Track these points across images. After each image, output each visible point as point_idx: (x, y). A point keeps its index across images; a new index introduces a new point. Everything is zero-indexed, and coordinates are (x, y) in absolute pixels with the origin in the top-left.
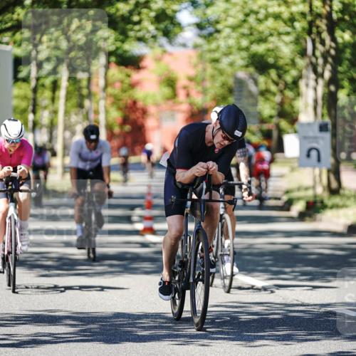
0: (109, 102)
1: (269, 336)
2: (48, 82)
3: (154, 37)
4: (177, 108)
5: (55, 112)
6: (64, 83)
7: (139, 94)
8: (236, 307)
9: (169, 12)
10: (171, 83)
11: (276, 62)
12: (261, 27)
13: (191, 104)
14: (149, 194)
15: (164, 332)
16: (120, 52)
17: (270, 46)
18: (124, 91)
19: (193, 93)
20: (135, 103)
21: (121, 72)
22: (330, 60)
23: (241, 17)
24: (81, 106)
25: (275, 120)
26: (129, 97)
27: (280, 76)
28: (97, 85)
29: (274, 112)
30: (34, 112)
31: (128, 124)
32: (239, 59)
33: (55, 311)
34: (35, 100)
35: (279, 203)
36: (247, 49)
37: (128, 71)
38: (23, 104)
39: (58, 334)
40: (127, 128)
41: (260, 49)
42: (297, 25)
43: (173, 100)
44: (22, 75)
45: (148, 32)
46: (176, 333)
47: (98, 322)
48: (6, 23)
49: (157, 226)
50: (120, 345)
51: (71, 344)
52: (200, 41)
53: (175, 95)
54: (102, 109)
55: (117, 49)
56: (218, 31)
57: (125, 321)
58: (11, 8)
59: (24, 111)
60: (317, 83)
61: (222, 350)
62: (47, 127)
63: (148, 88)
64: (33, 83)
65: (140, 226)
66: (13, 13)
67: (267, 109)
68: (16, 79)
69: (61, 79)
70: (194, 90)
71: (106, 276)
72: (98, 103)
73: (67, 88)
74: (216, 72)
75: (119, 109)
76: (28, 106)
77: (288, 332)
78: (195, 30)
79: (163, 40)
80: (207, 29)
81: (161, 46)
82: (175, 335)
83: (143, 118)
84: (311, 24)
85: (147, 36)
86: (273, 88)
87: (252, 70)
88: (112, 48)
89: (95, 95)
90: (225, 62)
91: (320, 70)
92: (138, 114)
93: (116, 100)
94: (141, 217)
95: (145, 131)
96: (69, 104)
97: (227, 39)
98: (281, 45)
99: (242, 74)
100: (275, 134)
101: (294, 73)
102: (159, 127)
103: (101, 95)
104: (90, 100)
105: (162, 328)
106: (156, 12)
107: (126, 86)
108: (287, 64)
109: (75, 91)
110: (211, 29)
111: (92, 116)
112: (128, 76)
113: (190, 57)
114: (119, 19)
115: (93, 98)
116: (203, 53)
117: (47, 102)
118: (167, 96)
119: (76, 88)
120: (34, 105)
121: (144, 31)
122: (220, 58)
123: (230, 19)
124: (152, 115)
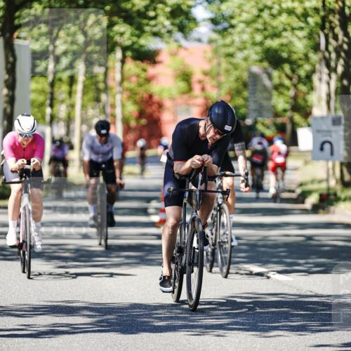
0: (125, 96)
1: (283, 326)
2: (65, 76)
3: (170, 32)
4: (191, 102)
5: (72, 106)
6: (81, 78)
7: (155, 88)
9: (184, 7)
10: (186, 77)
11: (289, 56)
12: (275, 23)
13: (206, 98)
15: (180, 323)
16: (136, 46)
17: (284, 41)
18: (140, 85)
19: (208, 87)
20: (151, 96)
21: (137, 67)
22: (343, 54)
23: (255, 12)
24: (98, 100)
25: (289, 114)
26: (145, 91)
27: (293, 71)
28: (114, 79)
29: (288, 106)
30: (51, 106)
31: (144, 118)
32: (254, 54)
33: (73, 302)
34: (52, 94)
35: (294, 196)
36: (261, 44)
37: (144, 65)
38: (41, 98)
39: (76, 324)
40: (143, 121)
41: (274, 43)
42: (310, 20)
43: (189, 95)
45: (164, 26)
46: (192, 323)
47: (115, 312)
50: (137, 335)
51: (89, 334)
52: (215, 36)
53: (190, 89)
54: (118, 103)
55: (134, 43)
56: (232, 26)
57: (142, 312)
58: (28, 3)
59: (42, 105)
60: (330, 78)
61: (237, 340)
62: (64, 121)
63: (164, 82)
64: (50, 78)
65: (156, 219)
67: (280, 103)
69: (78, 73)
70: (209, 84)
72: (114, 97)
73: (84, 82)
74: (230, 67)
75: (135, 103)
76: (46, 100)
77: (302, 323)
78: (210, 25)
79: (179, 35)
80: (221, 24)
81: (176, 41)
83: (159, 112)
84: (324, 19)
85: (163, 31)
86: (287, 82)
87: (266, 64)
88: (128, 43)
89: (112, 89)
90: (240, 55)
91: (333, 64)
92: (154, 108)
93: (132, 94)
94: (157, 209)
95: (161, 124)
96: (86, 98)
97: (241, 34)
98: (295, 40)
99: (256, 69)
100: (289, 127)
101: (307, 67)
102: (174, 121)
103: (118, 89)
104: (107, 94)
105: (179, 318)
106: (171, 7)
107: (141, 80)
108: (300, 59)
109: (91, 85)
110: (226, 25)
111: (109, 110)
112: (145, 70)
113: (205, 52)
114: (135, 15)
115: (109, 92)
116: (217, 47)
117: (64, 96)
118: (183, 90)
119: (93, 82)
120: (52, 99)
121: (160, 26)
122: (234, 53)
123: (244, 14)
124: (168, 109)
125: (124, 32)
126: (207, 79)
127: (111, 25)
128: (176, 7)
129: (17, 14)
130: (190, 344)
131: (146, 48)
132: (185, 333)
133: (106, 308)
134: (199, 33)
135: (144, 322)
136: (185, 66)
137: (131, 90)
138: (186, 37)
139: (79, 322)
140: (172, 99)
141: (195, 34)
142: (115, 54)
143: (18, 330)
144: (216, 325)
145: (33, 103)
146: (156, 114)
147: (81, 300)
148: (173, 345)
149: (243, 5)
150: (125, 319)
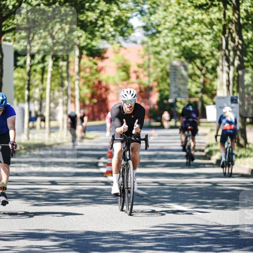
0: (81, 83)
1: (196, 248)
2: (39, 67)
3: (113, 36)
4: (129, 86)
5: (44, 89)
6: (50, 69)
7: (103, 76)
8: (173, 227)
9: (124, 18)
10: (125, 69)
11: (199, 54)
12: (189, 30)
13: (140, 84)
15: (122, 245)
16: (90, 46)
17: (197, 42)
18: (92, 74)
19: (141, 76)
20: (100, 82)
21: (90, 60)
22: (238, 53)
23: (176, 22)
24: (62, 85)
25: (200, 95)
26: (96, 78)
27: (203, 64)
28: (74, 70)
29: (199, 90)
30: (29, 89)
31: (95, 98)
32: (174, 52)
33: (44, 230)
34: (29, 81)
35: (203, 154)
36: (179, 44)
37: (96, 60)
38: (21, 84)
39: (46, 246)
40: (95, 101)
41: (189, 44)
42: (214, 27)
43: (128, 81)
44: (19, 63)
45: (110, 32)
46: (130, 245)
47: (75, 238)
48: (9, 26)
52: (146, 39)
53: (129, 77)
54: (77, 87)
55: (88, 44)
56: (159, 32)
57: (94, 237)
59: (22, 88)
60: (229, 69)
62: (38, 101)
63: (110, 72)
64: (28, 68)
65: (104, 170)
66: (13, 20)
67: (194, 87)
68: (16, 66)
69: (48, 65)
71: (80, 205)
72: (74, 83)
73: (51, 72)
74: (157, 62)
75: (89, 87)
76: (24, 85)
77: (209, 245)
78: (143, 31)
79: (120, 38)
80: (151, 31)
81: (119, 43)
82: (129, 247)
83: (106, 94)
84: (225, 27)
85: (109, 35)
86: (198, 72)
87: (183, 59)
88: (85, 44)
89: (72, 77)
90: (164, 53)
91: (231, 60)
92: (103, 91)
93: (87, 81)
94: (104, 163)
95: (107, 102)
96: (53, 84)
97: (165, 38)
98: (204, 41)
99: (176, 63)
100: (200, 105)
101: (213, 61)
102: (117, 100)
103: (78, 77)
104: (68, 80)
105: (120, 242)
106: (114, 18)
107: (93, 71)
108: (208, 55)
109: (57, 74)
110: (154, 31)
111: (70, 92)
112: (96, 64)
113: (139, 51)
114: (89, 24)
115: (70, 79)
116: (148, 47)
117: (38, 82)
118: (123, 78)
119: (58, 72)
120: (29, 85)
121: (106, 32)
122: (160, 51)
123: (167, 23)
124: (112, 92)
125: (80, 36)
126: (140, 70)
128: (117, 18)
129: (4, 23)
131: (97, 48)
133: (68, 235)
134: (134, 36)
135: (96, 245)
136: (126, 60)
137: (86, 78)
138: (125, 40)
139: (49, 245)
140: (116, 84)
141: (131, 38)
142: (74, 51)
144: (148, 247)
145: (15, 87)
146: (104, 96)
147: (50, 229)
149: (167, 16)
150: (82, 242)
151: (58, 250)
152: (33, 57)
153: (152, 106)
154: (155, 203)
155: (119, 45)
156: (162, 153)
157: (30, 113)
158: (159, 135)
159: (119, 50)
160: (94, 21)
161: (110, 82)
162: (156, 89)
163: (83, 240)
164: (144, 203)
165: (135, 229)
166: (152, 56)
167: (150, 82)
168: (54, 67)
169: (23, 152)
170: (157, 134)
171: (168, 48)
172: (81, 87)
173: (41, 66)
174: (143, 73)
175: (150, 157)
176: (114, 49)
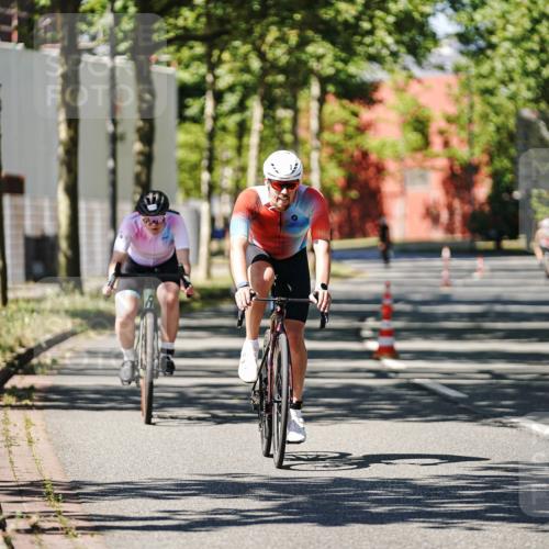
0: (325, 155)
2: (232, 122)
3: (394, 54)
4: (428, 164)
5: (243, 169)
6: (256, 125)
7: (371, 142)
9: (416, 15)
10: (420, 125)
13: (451, 159)
14: (387, 296)
15: (411, 508)
16: (343, 76)
18: (348, 137)
19: (454, 142)
20: (365, 154)
21: (344, 107)
23: (528, 25)
26: (357, 146)
28: (308, 128)
30: (210, 169)
31: (355, 189)
32: (524, 89)
33: (244, 475)
34: (211, 150)
36: (537, 73)
37: (355, 107)
38: (193, 157)
39: (248, 511)
40: (354, 194)
43: (424, 152)
44: (191, 112)
45: (385, 45)
46: (430, 509)
47: (310, 492)
48: (167, 32)
49: (399, 346)
50: (343, 528)
51: (269, 526)
52: (464, 61)
53: (427, 143)
54: (314, 165)
55: (338, 72)
56: (492, 46)
57: (352, 491)
58: (174, 9)
59: (195, 167)
61: (500, 536)
62: (230, 193)
63: (386, 132)
64: (209, 124)
65: (373, 345)
66: (177, 17)
68: (182, 118)
69: (252, 117)
70: (456, 136)
71: (322, 422)
72: (308, 156)
73: (261, 132)
74: (489, 110)
75: (341, 164)
76: (200, 161)
78: (457, 45)
79: (408, 60)
80: (476, 43)
81: (405, 68)
82: (428, 512)
83: (377, 179)
85: (385, 52)
87: (543, 105)
88: (330, 71)
89: (304, 142)
90: (503, 92)
92: (372, 171)
93: (336, 151)
94: (374, 330)
95: (381, 198)
97: (506, 58)
99: (528, 113)
102: (403, 193)
103: (315, 143)
105: (408, 502)
106: (396, 16)
107: (351, 130)
109: (272, 137)
110: (482, 43)
112: (355, 114)
113: (449, 86)
114: (340, 28)
115: (301, 148)
116: (468, 79)
117: (230, 154)
118: (415, 145)
119: (274, 133)
120: (212, 159)
121: (378, 45)
122: (495, 88)
123: (510, 28)
124: (392, 175)
125: (322, 56)
126: (453, 129)
127: (304, 42)
128: (403, 16)
130: (426, 541)
131: (358, 79)
132: (418, 524)
133: (295, 485)
134: (440, 55)
135: (356, 507)
136: (419, 107)
137: (334, 145)
138: (419, 63)
139: (255, 508)
141: (433, 58)
142: (309, 88)
143: (159, 519)
144: (468, 512)
145: (181, 164)
146: (373, 184)
147: (258, 473)
148: (401, 543)
149: (509, 12)
150: (326, 502)
151: (273, 518)
152: (219, 97)
153: (477, 206)
154: (486, 417)
155: (404, 73)
156: (499, 308)
157: (213, 220)
158: (493, 270)
159: (407, 85)
160: (352, 20)
161: (388, 153)
162: (486, 170)
163: (328, 498)
164: (460, 416)
165: (440, 474)
166: (477, 99)
167: (472, 154)
168: (266, 122)
169: (196, 305)
170: (487, 268)
171: (512, 80)
172: (324, 164)
173: (236, 118)
174: (458, 134)
175: (472, 316)
176: (395, 82)
